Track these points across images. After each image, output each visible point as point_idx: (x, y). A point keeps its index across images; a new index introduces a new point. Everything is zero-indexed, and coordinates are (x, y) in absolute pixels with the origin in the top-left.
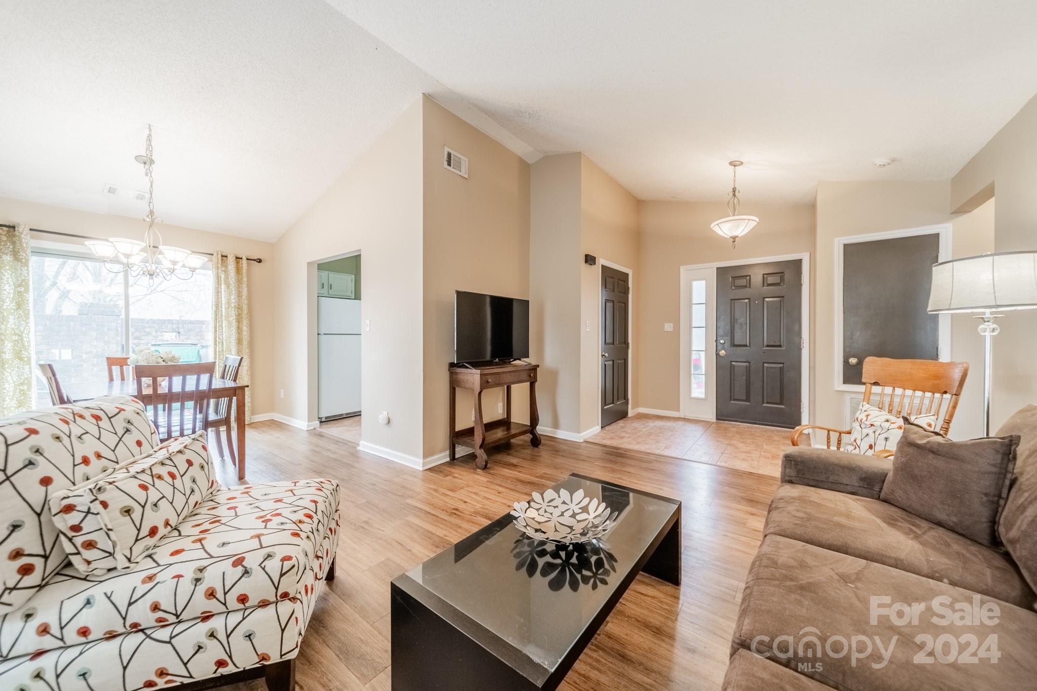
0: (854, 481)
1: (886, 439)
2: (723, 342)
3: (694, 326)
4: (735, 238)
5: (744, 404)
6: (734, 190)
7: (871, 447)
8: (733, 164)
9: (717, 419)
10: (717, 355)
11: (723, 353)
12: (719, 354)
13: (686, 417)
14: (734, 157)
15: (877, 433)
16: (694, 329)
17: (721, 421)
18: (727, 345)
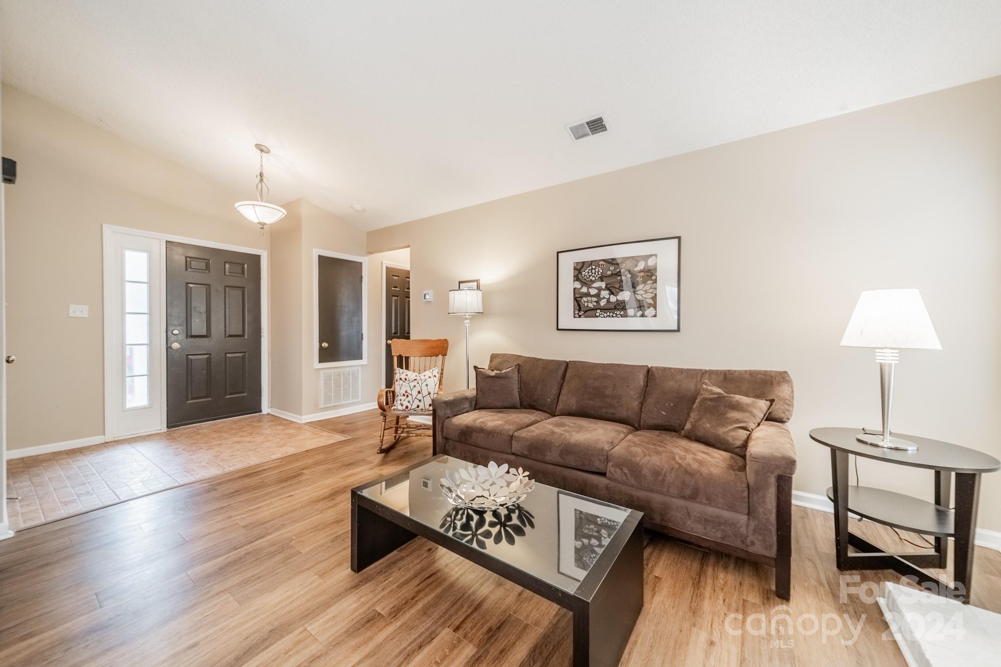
0: (466, 405)
1: (427, 385)
2: (178, 332)
3: (127, 311)
4: (263, 225)
5: (204, 401)
6: (261, 175)
7: (419, 392)
8: (261, 149)
9: (168, 427)
10: (168, 348)
11: (176, 346)
12: (171, 347)
13: (115, 439)
14: (267, 143)
15: (420, 383)
16: (127, 316)
17: (174, 429)
18: (182, 337)
